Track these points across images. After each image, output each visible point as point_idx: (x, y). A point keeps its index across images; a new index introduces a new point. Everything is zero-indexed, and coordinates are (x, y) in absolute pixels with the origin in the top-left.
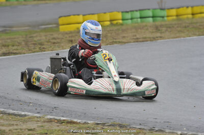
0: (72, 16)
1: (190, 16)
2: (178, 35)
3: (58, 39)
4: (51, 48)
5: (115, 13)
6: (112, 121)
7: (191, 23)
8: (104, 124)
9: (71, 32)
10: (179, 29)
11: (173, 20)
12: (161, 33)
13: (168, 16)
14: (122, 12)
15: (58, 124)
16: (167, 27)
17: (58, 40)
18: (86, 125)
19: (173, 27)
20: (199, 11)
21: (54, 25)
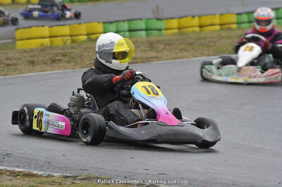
0: (34, 28)
1: (197, 29)
2: (180, 55)
3: (15, 59)
4: (3, 72)
5: (94, 24)
6: (86, 173)
7: (199, 39)
8: (75, 177)
9: (32, 50)
10: (182, 46)
11: (174, 34)
12: (157, 52)
13: (166, 29)
14: (104, 23)
15: (10, 178)
16: (165, 44)
17: (14, 61)
18: (50, 179)
19: (174, 44)
20: (208, 22)
21: (10, 41)
